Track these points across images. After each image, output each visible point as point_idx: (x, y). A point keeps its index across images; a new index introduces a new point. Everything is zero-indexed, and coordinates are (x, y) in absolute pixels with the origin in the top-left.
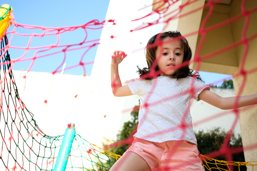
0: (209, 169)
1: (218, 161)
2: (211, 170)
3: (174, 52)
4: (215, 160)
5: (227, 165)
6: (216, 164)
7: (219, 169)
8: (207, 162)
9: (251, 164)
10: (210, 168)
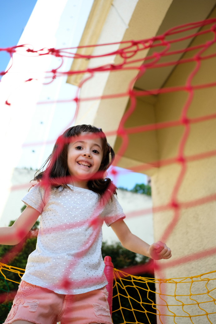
0: (123, 287)
1: (135, 277)
2: (126, 289)
3: (91, 148)
4: (132, 276)
5: (146, 282)
6: (132, 280)
7: (136, 287)
8: (122, 278)
9: (174, 281)
10: (125, 286)
